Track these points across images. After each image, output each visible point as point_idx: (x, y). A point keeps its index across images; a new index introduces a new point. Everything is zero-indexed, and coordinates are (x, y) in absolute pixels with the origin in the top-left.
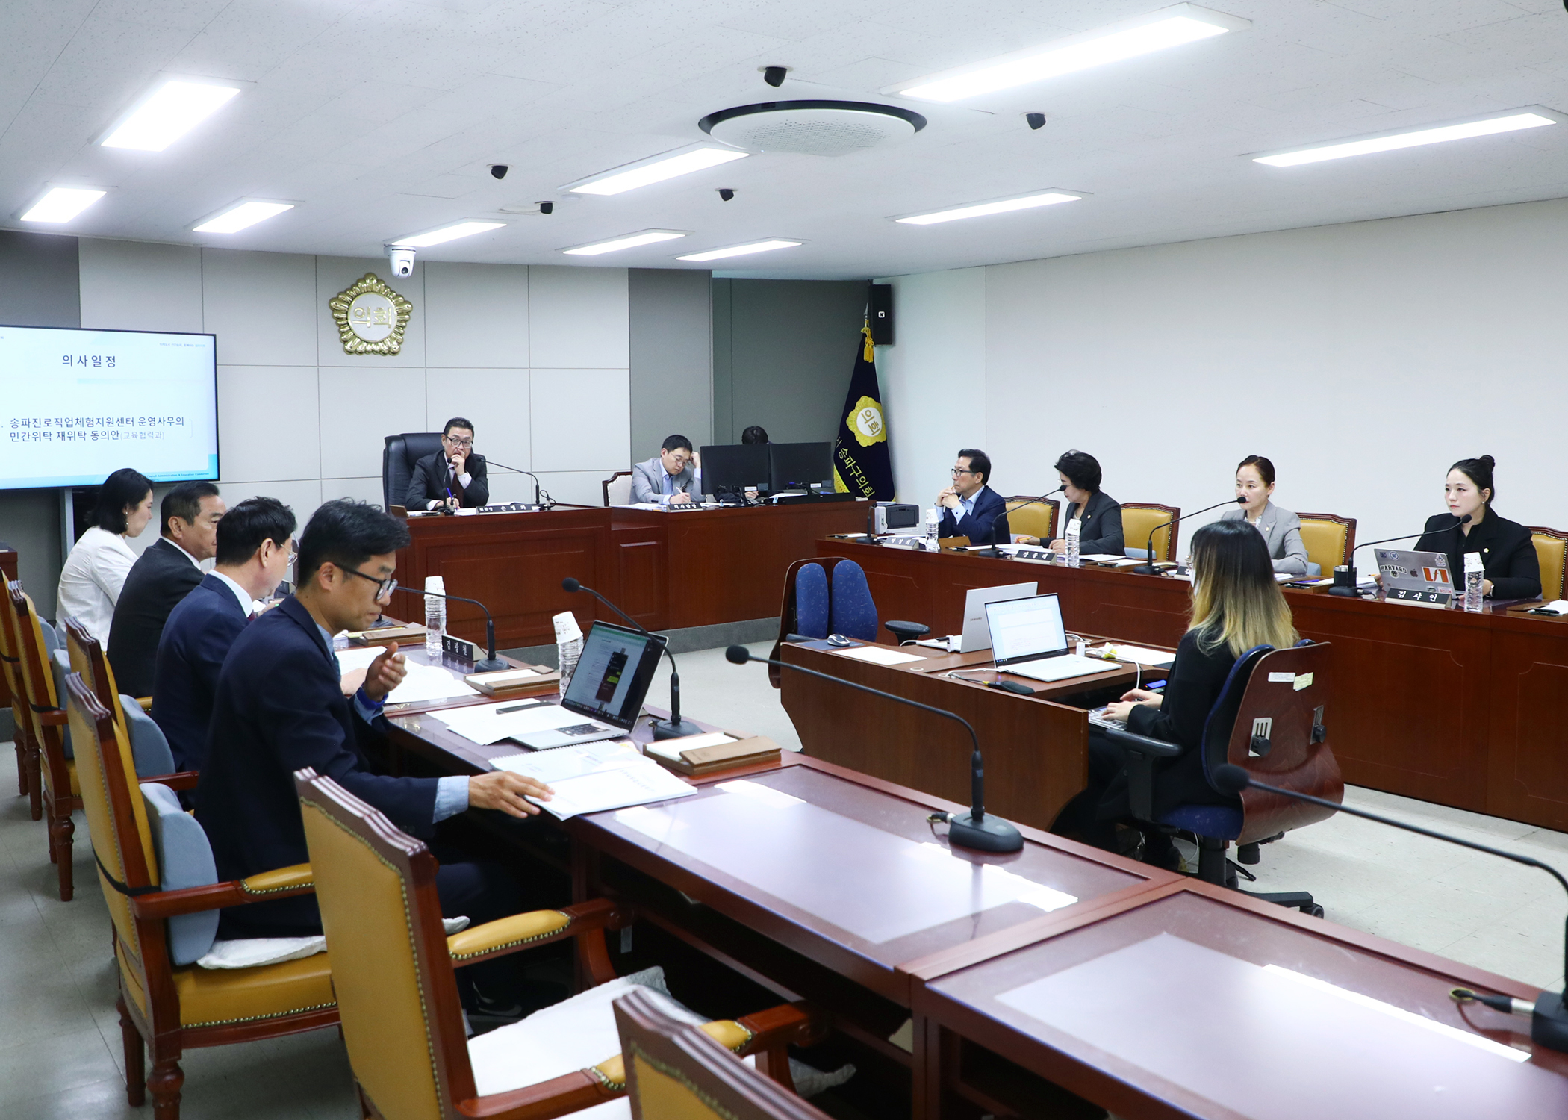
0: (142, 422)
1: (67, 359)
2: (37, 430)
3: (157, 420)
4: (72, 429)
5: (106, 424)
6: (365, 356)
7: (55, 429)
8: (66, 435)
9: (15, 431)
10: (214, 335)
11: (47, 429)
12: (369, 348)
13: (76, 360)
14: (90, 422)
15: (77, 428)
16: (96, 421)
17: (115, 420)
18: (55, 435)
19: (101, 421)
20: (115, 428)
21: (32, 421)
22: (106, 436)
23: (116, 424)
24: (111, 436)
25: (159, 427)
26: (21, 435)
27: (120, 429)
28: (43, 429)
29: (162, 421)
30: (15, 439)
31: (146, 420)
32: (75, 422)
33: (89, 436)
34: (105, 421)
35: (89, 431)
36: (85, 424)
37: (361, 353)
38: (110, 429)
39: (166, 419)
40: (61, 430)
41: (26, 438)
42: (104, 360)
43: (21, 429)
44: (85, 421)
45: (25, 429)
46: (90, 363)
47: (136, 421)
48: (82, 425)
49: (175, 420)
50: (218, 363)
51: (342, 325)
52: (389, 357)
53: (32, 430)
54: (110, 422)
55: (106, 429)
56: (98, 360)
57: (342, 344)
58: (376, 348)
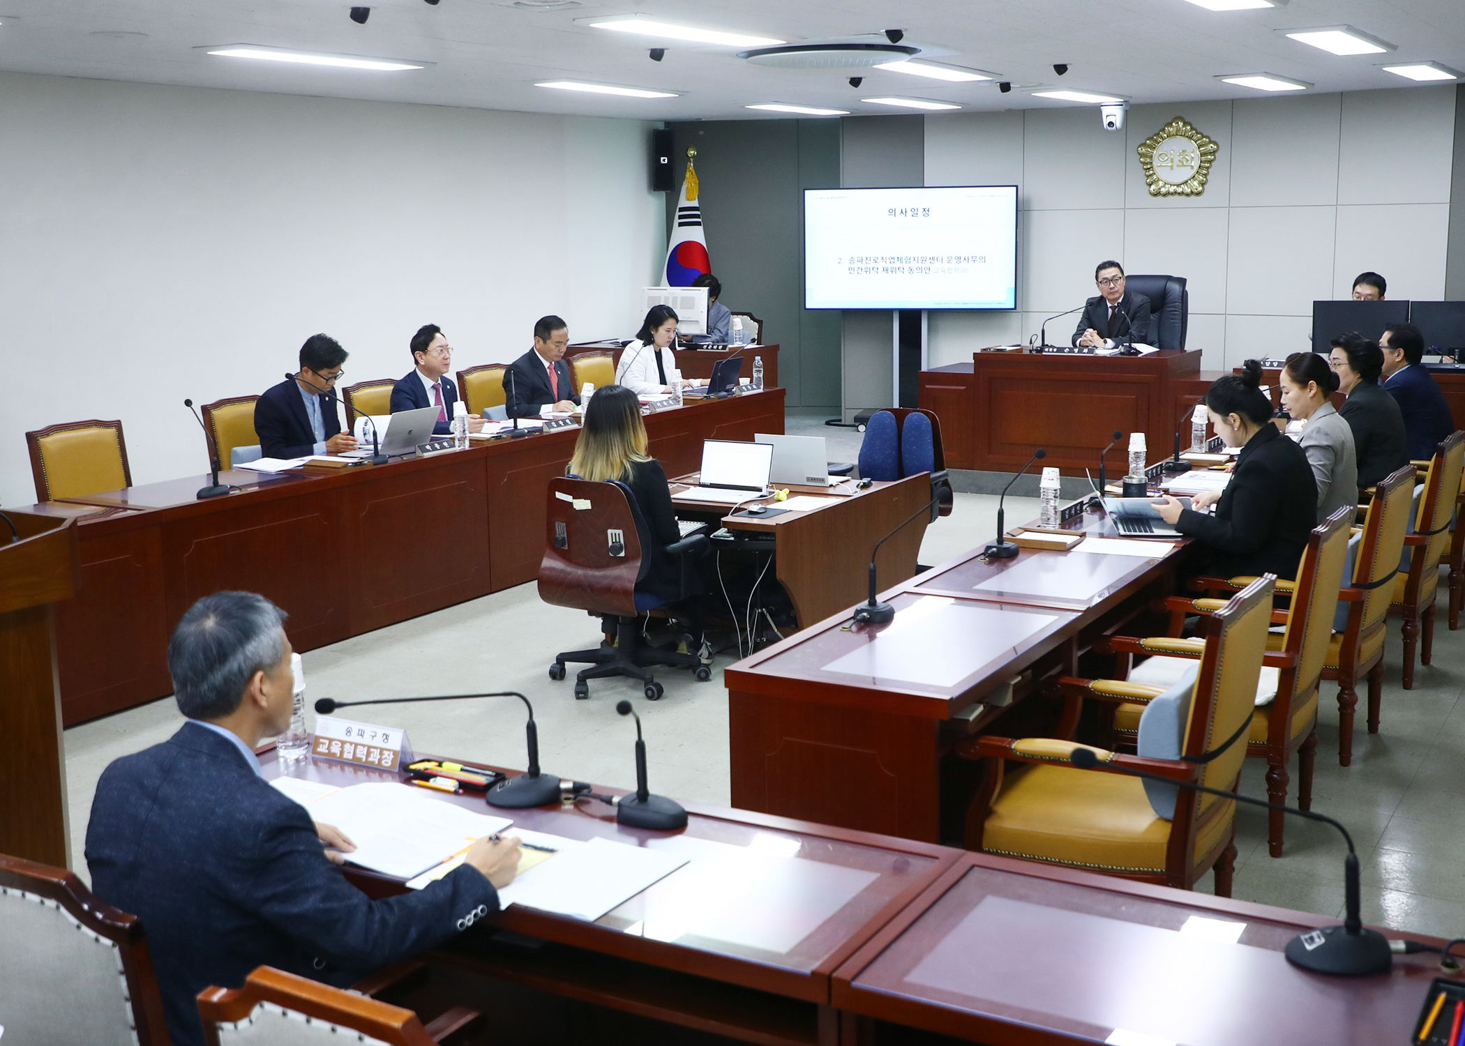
0: (949, 261)
1: (892, 212)
2: (868, 266)
3: (962, 259)
4: (894, 265)
5: (920, 261)
6: (1170, 197)
7: (881, 265)
8: (889, 270)
9: (852, 266)
10: (1017, 187)
11: (876, 265)
12: (1172, 189)
13: (898, 212)
14: (908, 260)
15: (897, 264)
16: (912, 259)
17: (928, 259)
18: (881, 270)
19: (916, 259)
20: (927, 264)
21: (864, 259)
22: (920, 271)
23: (928, 261)
24: (924, 271)
25: (964, 263)
26: (856, 269)
27: (931, 266)
28: (872, 265)
29: (967, 259)
30: (852, 272)
31: (953, 258)
32: (896, 259)
33: (906, 270)
34: (920, 259)
35: (906, 266)
36: (904, 261)
37: (1165, 195)
38: (923, 266)
39: (970, 258)
40: (885, 266)
41: (860, 271)
42: (921, 211)
43: (857, 265)
44: (904, 259)
45: (860, 265)
46: (909, 213)
47: (945, 260)
48: (901, 262)
49: (978, 258)
50: (1019, 209)
51: (1148, 167)
52: (1193, 197)
53: (864, 265)
54: (924, 260)
55: (920, 265)
56: (916, 212)
57: (1148, 187)
58: (1180, 190)
